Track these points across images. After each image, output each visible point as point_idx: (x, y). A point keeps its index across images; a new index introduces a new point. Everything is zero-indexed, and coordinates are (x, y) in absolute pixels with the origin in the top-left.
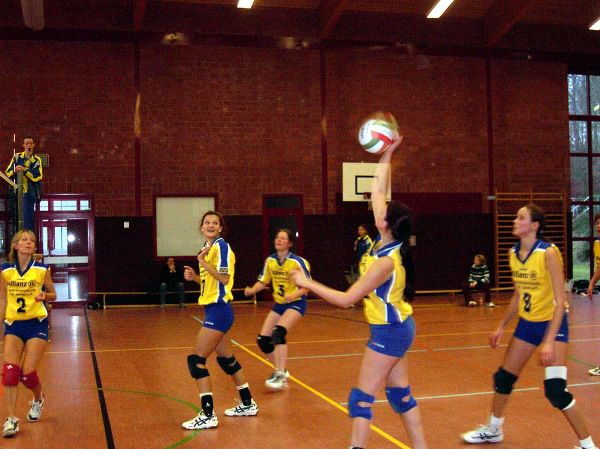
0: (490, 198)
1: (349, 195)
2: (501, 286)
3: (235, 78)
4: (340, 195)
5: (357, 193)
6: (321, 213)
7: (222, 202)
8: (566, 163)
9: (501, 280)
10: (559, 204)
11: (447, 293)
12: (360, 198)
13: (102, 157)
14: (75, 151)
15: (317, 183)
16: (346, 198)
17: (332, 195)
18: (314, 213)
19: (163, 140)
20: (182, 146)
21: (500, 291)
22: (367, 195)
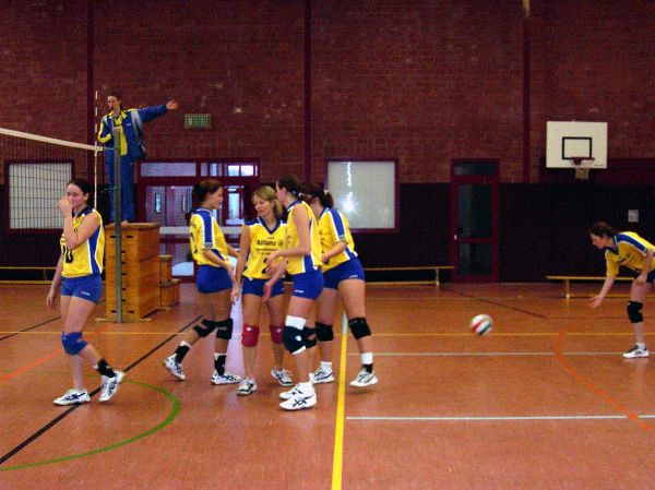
1: (554, 160)
3: (421, 24)
4: (543, 159)
5: (564, 158)
6: (521, 181)
7: (404, 167)
12: (567, 164)
13: (268, 116)
14: (239, 110)
15: (516, 145)
16: (550, 164)
17: (534, 160)
18: (513, 181)
19: (337, 96)
20: (359, 104)
22: (578, 160)
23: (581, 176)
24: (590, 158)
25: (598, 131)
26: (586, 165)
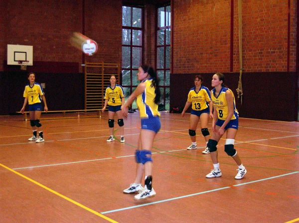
0: (83, 65)
1: (11, 62)
2: (87, 109)
4: (6, 61)
5: (15, 61)
8: (120, 49)
9: (87, 106)
10: (116, 69)
11: (62, 112)
12: (16, 63)
16: (9, 63)
17: (1, 61)
21: (87, 111)
22: (21, 62)
23: (23, 68)
24: (26, 61)
25: (29, 49)
26: (24, 64)
